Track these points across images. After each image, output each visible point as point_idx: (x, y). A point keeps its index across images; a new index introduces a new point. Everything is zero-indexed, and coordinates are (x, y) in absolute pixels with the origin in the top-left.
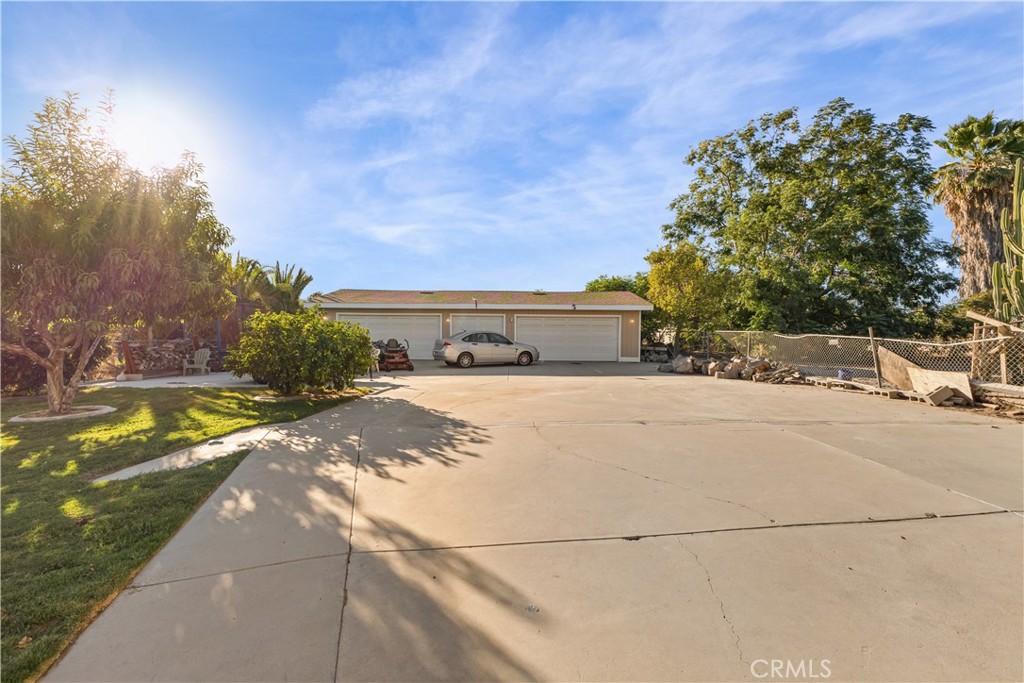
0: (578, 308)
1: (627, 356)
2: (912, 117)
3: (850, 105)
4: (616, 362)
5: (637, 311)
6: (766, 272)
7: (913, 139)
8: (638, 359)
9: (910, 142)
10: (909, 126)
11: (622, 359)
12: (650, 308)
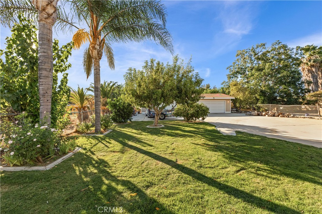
0: (215, 98)
1: (227, 111)
2: (300, 47)
3: (281, 43)
4: (224, 113)
5: (230, 99)
6: (264, 88)
7: (300, 53)
8: (230, 112)
9: (300, 54)
10: (299, 49)
11: (226, 112)
12: (234, 98)
